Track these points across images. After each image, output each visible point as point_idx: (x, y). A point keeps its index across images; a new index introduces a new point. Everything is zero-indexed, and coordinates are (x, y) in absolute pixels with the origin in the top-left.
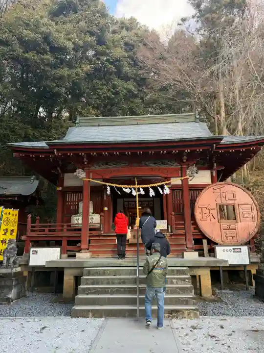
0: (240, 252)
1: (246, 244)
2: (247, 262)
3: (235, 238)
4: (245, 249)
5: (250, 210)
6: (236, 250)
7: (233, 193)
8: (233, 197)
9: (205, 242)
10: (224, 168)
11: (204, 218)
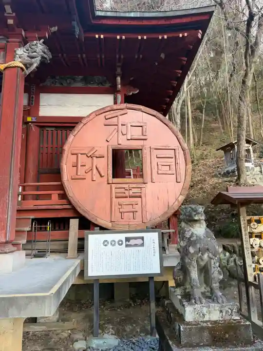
0: (142, 245)
1: (155, 228)
2: (156, 269)
3: (138, 215)
4: (152, 238)
5: (173, 159)
6: (132, 242)
7: (142, 126)
8: (141, 134)
9: (74, 223)
10: (138, 91)
11: (79, 174)
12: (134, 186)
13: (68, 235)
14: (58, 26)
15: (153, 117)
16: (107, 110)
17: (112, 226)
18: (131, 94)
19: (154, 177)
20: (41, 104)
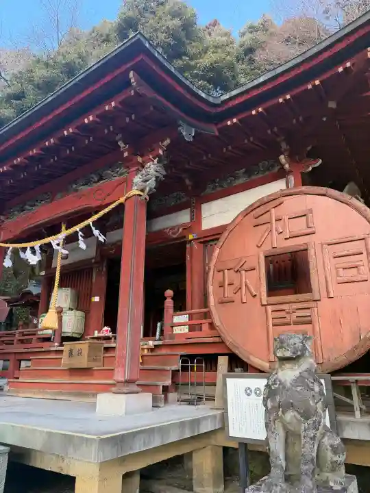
5: (364, 255)
7: (305, 215)
8: (305, 226)
9: (223, 362)
10: (321, 161)
11: (226, 296)
12: (300, 306)
13: (215, 377)
14: (170, 137)
15: (323, 197)
16: (255, 206)
17: (270, 368)
18: (310, 169)
19: (331, 290)
20: (203, 216)
